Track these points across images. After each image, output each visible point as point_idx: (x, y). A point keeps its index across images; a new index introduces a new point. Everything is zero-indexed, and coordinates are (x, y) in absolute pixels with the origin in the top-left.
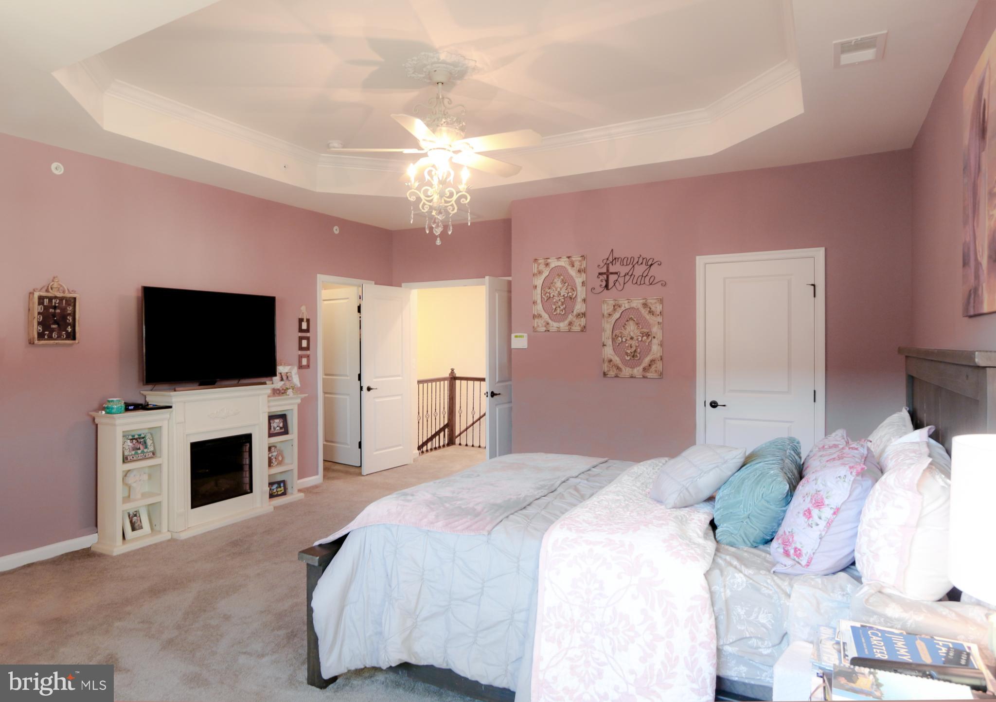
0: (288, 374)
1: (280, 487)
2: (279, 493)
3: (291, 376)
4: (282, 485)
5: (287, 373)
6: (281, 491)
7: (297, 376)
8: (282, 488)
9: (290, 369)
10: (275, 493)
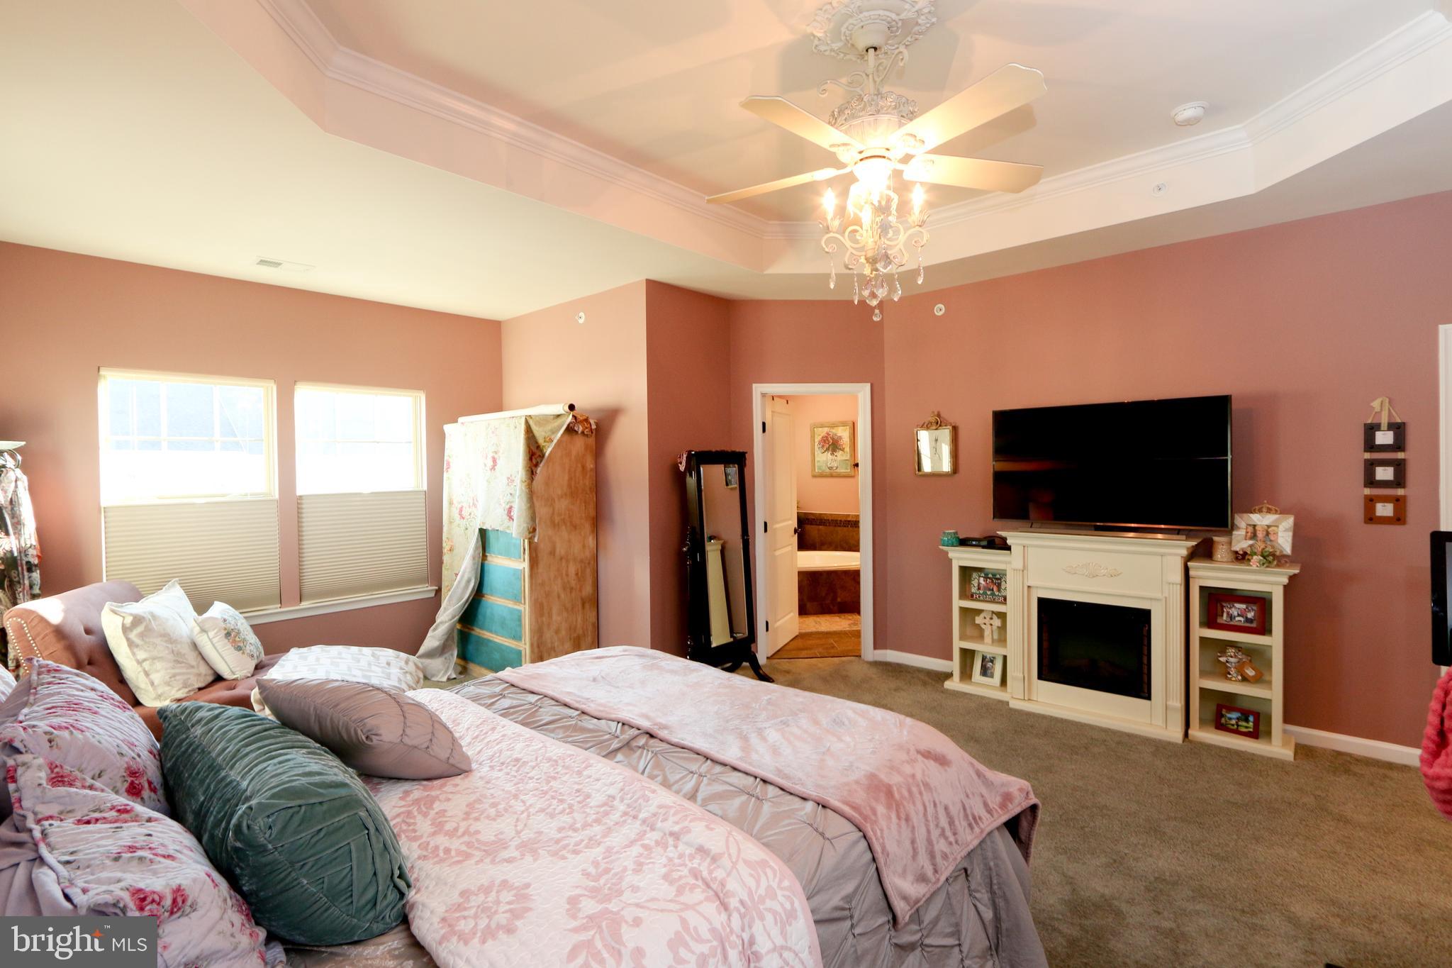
0: (1270, 530)
1: (1247, 720)
2: (1243, 730)
3: (1276, 534)
4: (1251, 718)
5: (1269, 526)
6: (1247, 727)
7: (1291, 534)
8: (1251, 724)
9: (1276, 520)
10: (1233, 725)
